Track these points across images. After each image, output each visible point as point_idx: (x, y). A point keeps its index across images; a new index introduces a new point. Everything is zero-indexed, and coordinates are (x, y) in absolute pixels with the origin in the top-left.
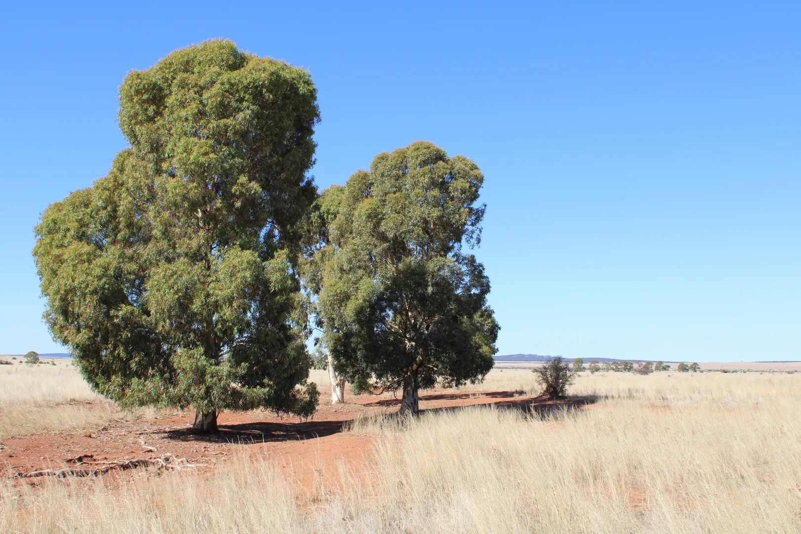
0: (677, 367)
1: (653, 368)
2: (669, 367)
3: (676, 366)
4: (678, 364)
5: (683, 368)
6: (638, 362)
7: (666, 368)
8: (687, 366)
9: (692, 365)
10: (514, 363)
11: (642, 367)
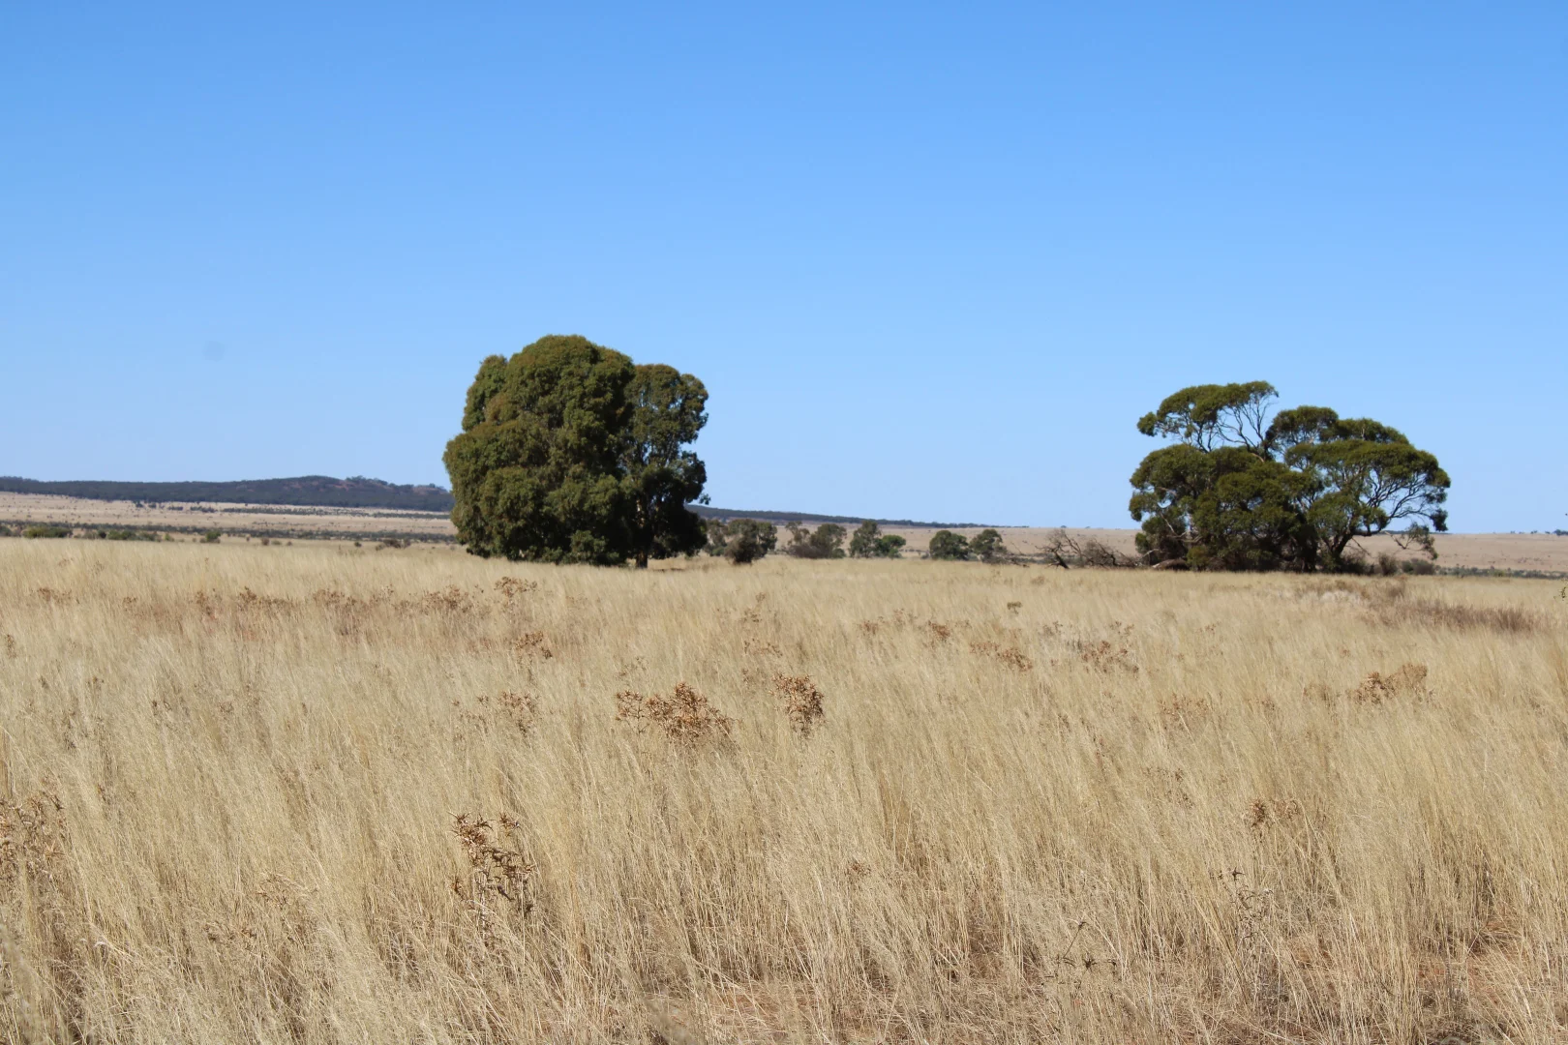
0: (925, 545)
1: (846, 545)
2: (898, 542)
3: (921, 540)
4: (934, 531)
5: (948, 546)
6: (793, 519)
7: (889, 548)
8: (961, 540)
9: (980, 537)
10: (295, 512)
11: (806, 540)
